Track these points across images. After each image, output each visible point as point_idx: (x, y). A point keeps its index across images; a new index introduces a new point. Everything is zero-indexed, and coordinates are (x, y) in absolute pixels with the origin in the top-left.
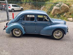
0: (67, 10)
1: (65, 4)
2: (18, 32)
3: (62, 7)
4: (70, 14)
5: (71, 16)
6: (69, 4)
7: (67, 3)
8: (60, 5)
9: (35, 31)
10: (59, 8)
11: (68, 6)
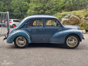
0: (77, 21)
1: (75, 15)
2: (23, 42)
3: (71, 18)
4: (82, 26)
5: (83, 28)
6: (79, 15)
7: (77, 14)
8: (69, 17)
9: (44, 39)
10: (68, 20)
11: (79, 17)
